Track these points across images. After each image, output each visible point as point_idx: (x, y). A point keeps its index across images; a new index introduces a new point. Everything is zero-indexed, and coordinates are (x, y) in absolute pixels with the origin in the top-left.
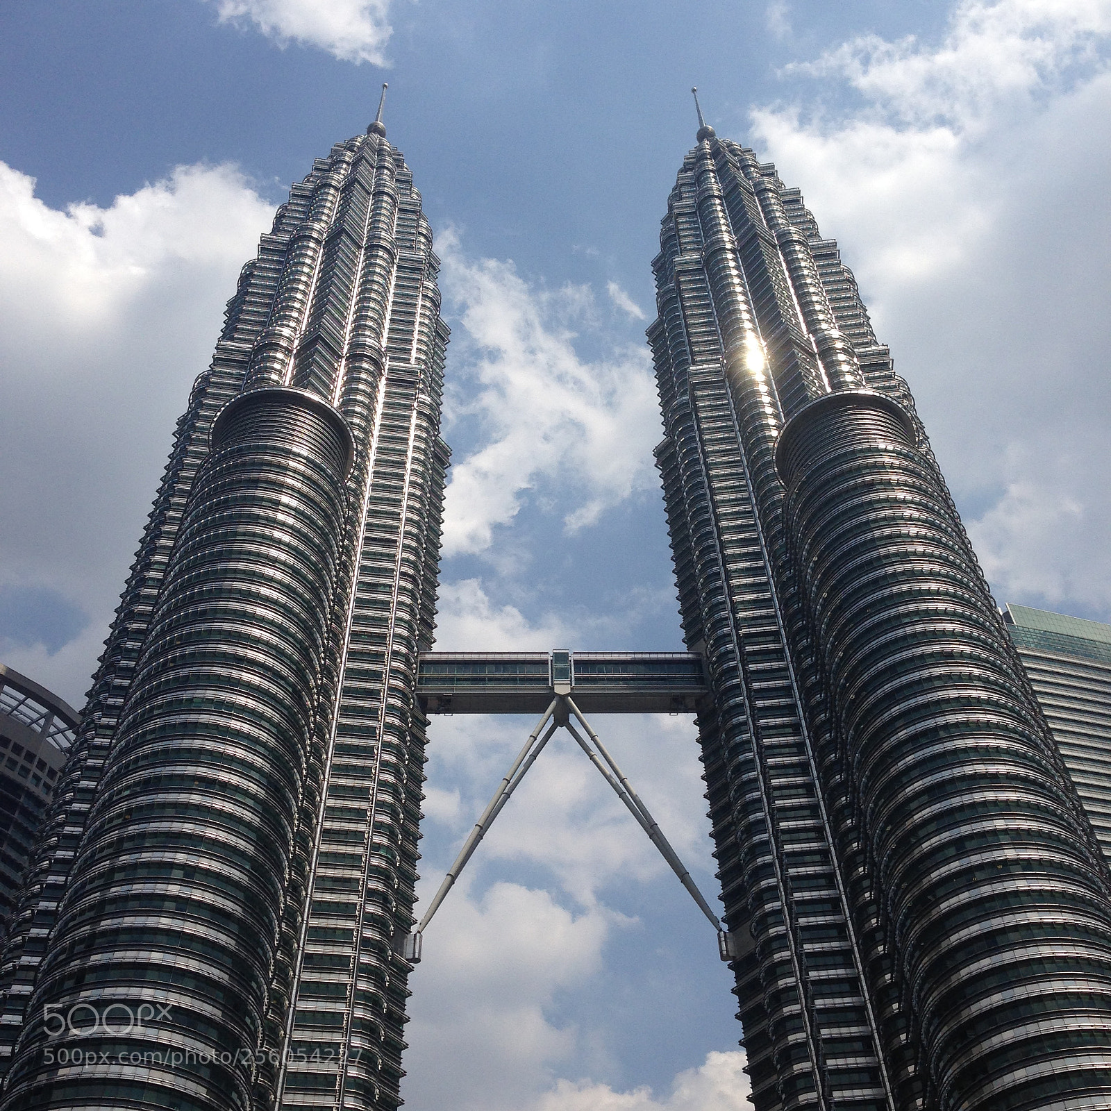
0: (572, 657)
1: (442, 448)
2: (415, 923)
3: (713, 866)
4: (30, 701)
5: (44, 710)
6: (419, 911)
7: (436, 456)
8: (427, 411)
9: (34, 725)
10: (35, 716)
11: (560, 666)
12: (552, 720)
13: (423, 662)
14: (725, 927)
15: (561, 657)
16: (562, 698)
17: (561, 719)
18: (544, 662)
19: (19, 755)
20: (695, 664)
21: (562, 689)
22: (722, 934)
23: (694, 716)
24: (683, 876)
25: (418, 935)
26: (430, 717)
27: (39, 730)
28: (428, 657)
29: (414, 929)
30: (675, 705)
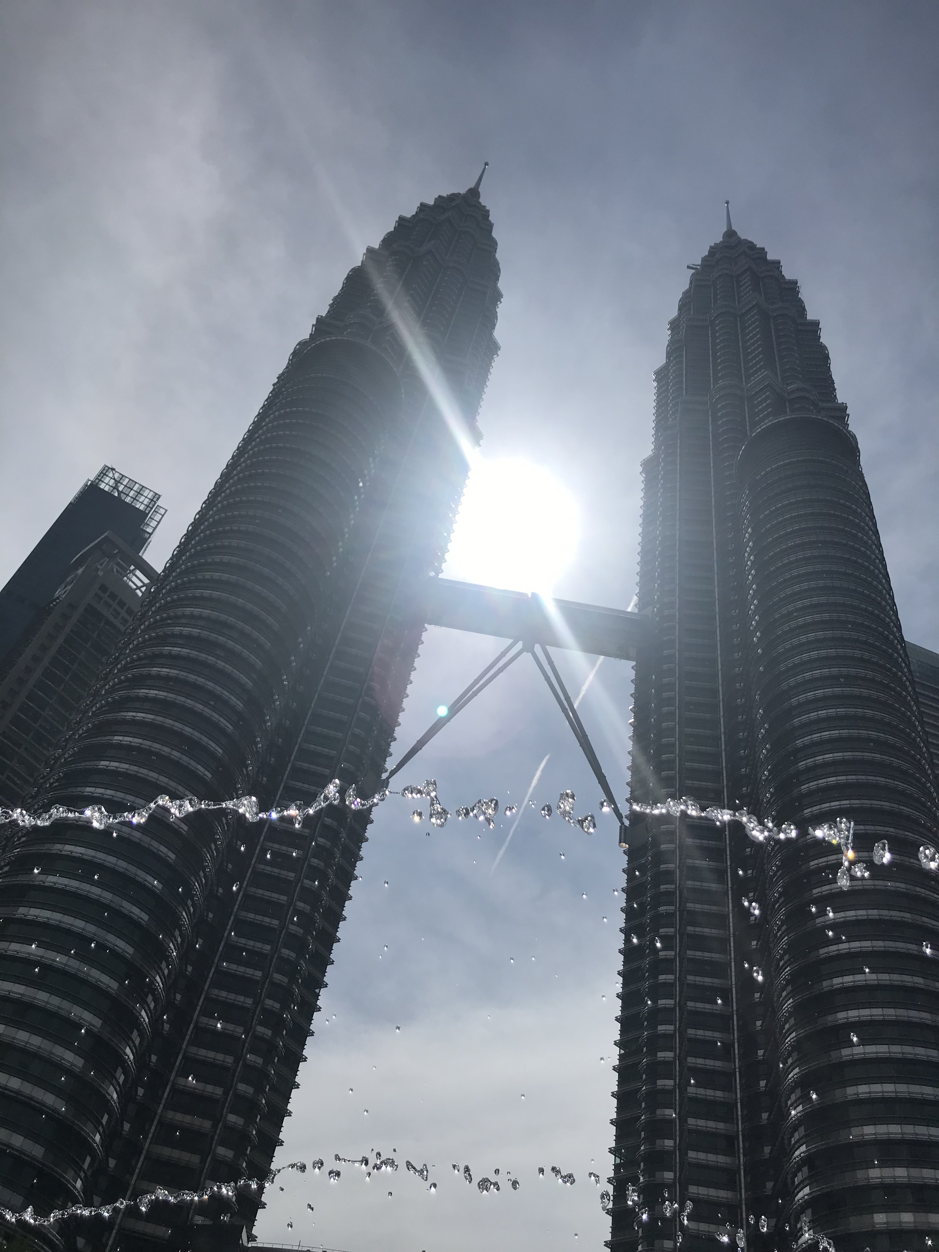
2: (386, 771)
3: (628, 776)
4: (138, 573)
5: (146, 581)
6: (390, 764)
9: (138, 591)
10: (139, 584)
14: (627, 823)
17: (528, 647)
19: (122, 608)
22: (623, 827)
24: (601, 778)
25: (386, 780)
27: (140, 594)
29: (384, 776)
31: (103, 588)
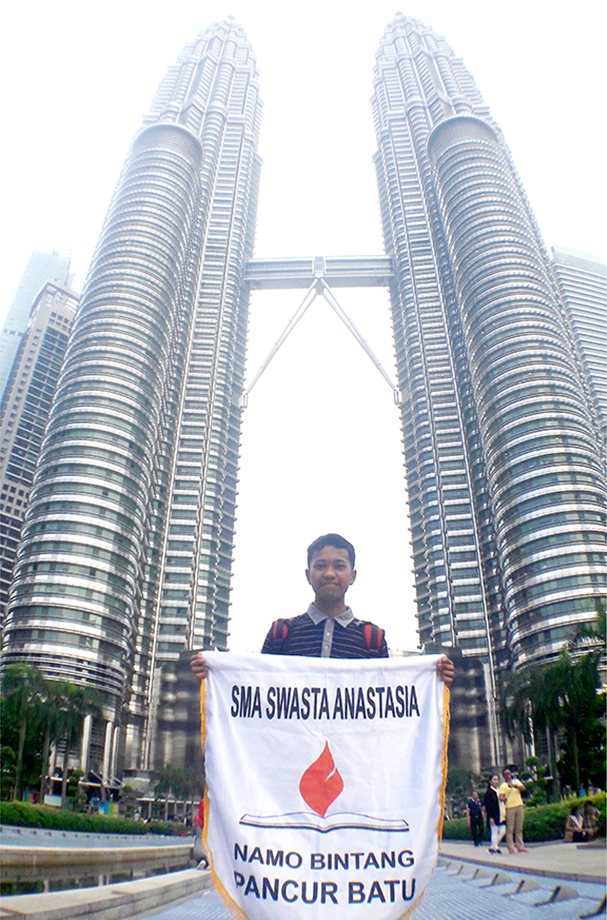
0: (324, 259)
1: (258, 156)
2: (245, 390)
3: (394, 361)
7: (255, 160)
8: (250, 138)
11: (320, 263)
12: (314, 291)
13: (249, 265)
14: (398, 389)
15: (319, 259)
16: (319, 279)
17: (320, 290)
18: (311, 262)
20: (390, 260)
21: (319, 274)
22: (396, 392)
23: (388, 288)
24: (378, 366)
25: (246, 395)
26: (251, 292)
28: (251, 261)
29: (244, 393)
30: (379, 282)
31: (54, 315)
